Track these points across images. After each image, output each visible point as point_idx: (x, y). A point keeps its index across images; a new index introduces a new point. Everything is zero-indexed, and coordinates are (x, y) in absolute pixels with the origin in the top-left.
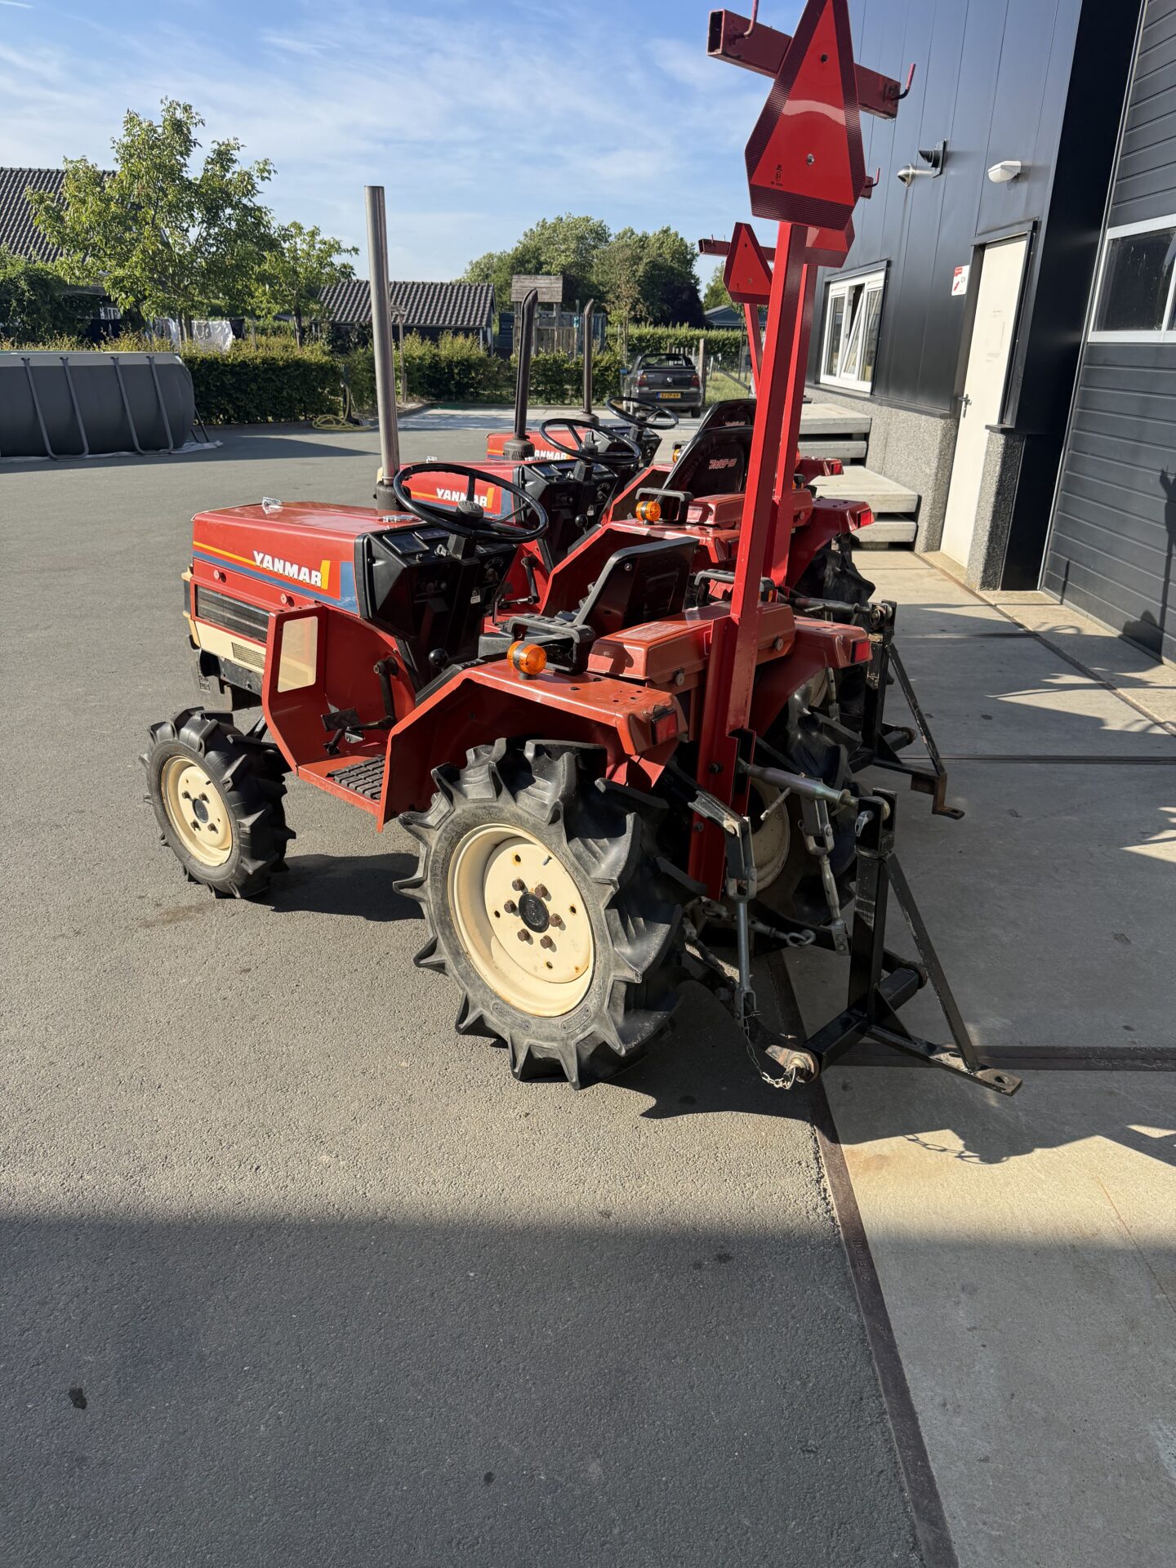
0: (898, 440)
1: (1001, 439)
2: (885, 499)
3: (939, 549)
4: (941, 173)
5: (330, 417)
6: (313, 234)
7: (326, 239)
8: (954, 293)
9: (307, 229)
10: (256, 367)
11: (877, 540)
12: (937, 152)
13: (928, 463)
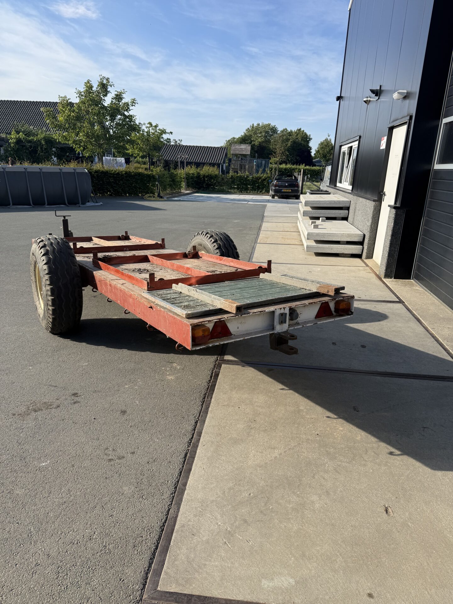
0: (359, 210)
1: (394, 211)
2: (349, 235)
3: (372, 257)
4: (379, 98)
5: (151, 195)
6: (156, 126)
7: (161, 128)
8: (381, 148)
9: (154, 124)
10: (122, 175)
11: (345, 253)
12: (377, 90)
13: (368, 221)
